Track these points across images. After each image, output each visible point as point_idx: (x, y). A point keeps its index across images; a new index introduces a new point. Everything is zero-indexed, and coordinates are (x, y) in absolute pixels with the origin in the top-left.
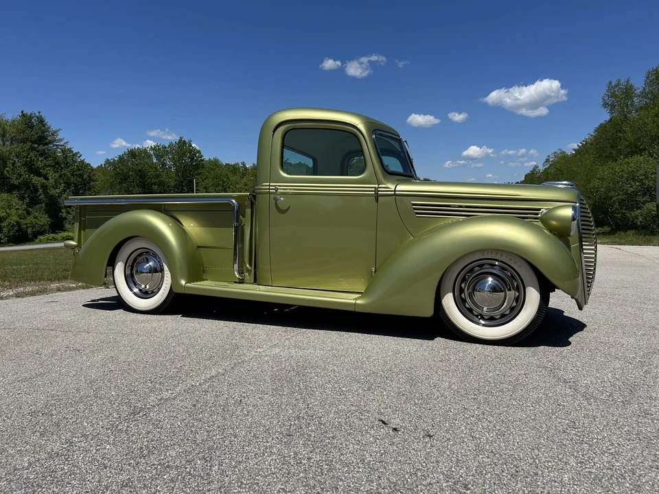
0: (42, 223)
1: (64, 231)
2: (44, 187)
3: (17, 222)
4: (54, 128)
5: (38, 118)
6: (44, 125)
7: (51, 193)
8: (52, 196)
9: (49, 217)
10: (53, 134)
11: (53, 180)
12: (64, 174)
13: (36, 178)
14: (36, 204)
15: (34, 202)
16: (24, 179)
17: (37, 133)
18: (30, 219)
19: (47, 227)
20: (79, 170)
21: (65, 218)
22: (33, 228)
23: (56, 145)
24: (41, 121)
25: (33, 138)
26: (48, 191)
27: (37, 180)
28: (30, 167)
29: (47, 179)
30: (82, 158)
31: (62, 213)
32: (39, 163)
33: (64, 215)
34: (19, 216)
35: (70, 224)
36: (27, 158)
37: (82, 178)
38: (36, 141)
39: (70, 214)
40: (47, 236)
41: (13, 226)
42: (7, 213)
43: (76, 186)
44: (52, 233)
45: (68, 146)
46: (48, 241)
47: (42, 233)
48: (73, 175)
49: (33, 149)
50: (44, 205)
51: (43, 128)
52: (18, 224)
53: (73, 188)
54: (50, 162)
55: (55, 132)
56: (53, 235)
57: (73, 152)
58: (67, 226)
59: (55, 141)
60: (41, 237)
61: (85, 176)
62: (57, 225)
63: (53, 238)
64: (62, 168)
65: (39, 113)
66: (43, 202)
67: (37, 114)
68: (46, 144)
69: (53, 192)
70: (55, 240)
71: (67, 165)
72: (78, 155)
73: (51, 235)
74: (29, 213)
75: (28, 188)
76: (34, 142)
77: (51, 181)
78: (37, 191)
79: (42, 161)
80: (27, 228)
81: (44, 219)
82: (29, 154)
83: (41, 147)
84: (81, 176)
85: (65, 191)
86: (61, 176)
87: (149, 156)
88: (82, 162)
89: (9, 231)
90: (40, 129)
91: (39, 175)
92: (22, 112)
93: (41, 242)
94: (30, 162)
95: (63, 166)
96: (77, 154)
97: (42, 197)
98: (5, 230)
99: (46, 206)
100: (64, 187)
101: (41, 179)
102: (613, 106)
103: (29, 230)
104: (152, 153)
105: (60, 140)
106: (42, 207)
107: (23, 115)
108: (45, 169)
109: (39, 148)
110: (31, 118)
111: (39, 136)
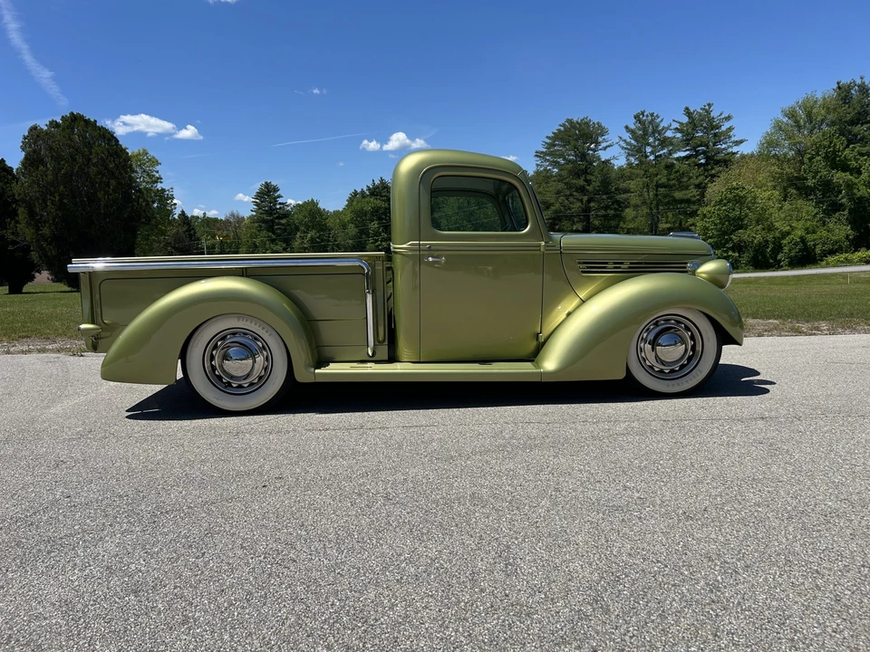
0: (834, 238)
2: (850, 187)
3: (801, 238)
5: (859, 86)
6: (867, 96)
7: (859, 194)
8: (861, 198)
9: (852, 229)
13: (840, 174)
14: (836, 211)
15: (833, 208)
16: (821, 177)
17: (854, 109)
18: (821, 233)
19: (846, 244)
22: (823, 246)
24: (864, 90)
25: (849, 117)
26: (855, 191)
27: (839, 177)
28: (834, 159)
29: (859, 173)
32: (847, 151)
34: (807, 229)
36: (829, 148)
38: (852, 121)
40: (842, 257)
41: (795, 244)
42: (791, 227)
44: (854, 251)
46: (838, 263)
47: (832, 252)
50: (846, 212)
52: (803, 240)
60: (830, 259)
62: (862, 241)
63: (846, 259)
65: (862, 78)
66: (846, 207)
67: (859, 81)
69: (862, 191)
70: (848, 262)
73: (849, 256)
74: (823, 225)
75: (827, 189)
77: (864, 177)
78: (839, 192)
79: (853, 149)
80: (814, 245)
81: (843, 232)
82: (831, 143)
83: (856, 129)
89: (790, 250)
90: (859, 102)
91: (845, 167)
92: (838, 83)
93: (828, 265)
94: (834, 152)
97: (844, 200)
98: (786, 249)
99: (850, 213)
101: (847, 176)
103: (818, 251)
106: (844, 215)
107: (839, 88)
108: (856, 160)
109: (856, 131)
110: (849, 87)
111: (859, 113)
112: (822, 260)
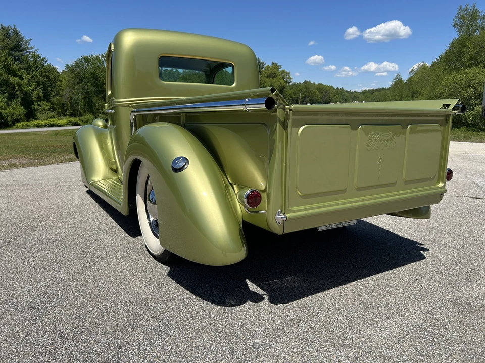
0: (18, 113)
1: (36, 119)
2: (20, 85)
4: (26, 38)
5: (13, 30)
6: (18, 36)
7: (25, 90)
8: (26, 92)
9: (24, 108)
10: (26, 43)
11: (26, 80)
12: (35, 75)
13: (12, 77)
14: (14, 98)
15: (12, 96)
16: (3, 78)
17: (13, 42)
18: (9, 110)
19: (23, 116)
20: (46, 72)
21: (38, 110)
22: (11, 117)
23: (29, 52)
24: (16, 33)
25: (11, 46)
26: (23, 88)
27: (13, 79)
28: (8, 69)
29: (22, 79)
30: (48, 62)
31: (35, 105)
32: (15, 66)
33: (36, 107)
34: (1, 107)
35: (41, 114)
36: (5, 62)
37: (49, 79)
39: (41, 106)
40: (22, 123)
43: (44, 85)
44: (27, 121)
45: (38, 53)
46: (23, 127)
47: (18, 121)
48: (41, 76)
49: (10, 55)
50: (19, 99)
51: (18, 39)
52: (0, 113)
53: (42, 86)
54: (23, 66)
55: (27, 41)
56: (27, 122)
57: (40, 57)
58: (39, 115)
59: (28, 49)
60: (18, 124)
61: (51, 77)
62: (30, 115)
63: (27, 124)
64: (33, 71)
66: (19, 97)
67: (13, 27)
68: (21, 51)
69: (26, 89)
70: (28, 126)
71: (37, 68)
72: (45, 60)
73: (26, 123)
74: (9, 105)
75: (8, 86)
76: (12, 49)
77: (25, 80)
78: (14, 88)
79: (17, 65)
81: (20, 110)
82: (6, 59)
83: (16, 54)
84: (48, 76)
85: (36, 88)
86: (32, 77)
87: (101, 62)
88: (49, 65)
90: (15, 39)
91: (15, 75)
92: (1, 25)
93: (17, 128)
94: (8, 65)
95: (34, 69)
96: (43, 59)
97: (18, 93)
99: (22, 100)
100: (36, 85)
101: (17, 79)
102: (461, 26)
103: (9, 119)
104: (103, 59)
105: (32, 48)
106: (18, 101)
107: (2, 28)
108: (20, 71)
109: (15, 55)
110: (8, 30)
111: (15, 45)
112: (14, 125)
